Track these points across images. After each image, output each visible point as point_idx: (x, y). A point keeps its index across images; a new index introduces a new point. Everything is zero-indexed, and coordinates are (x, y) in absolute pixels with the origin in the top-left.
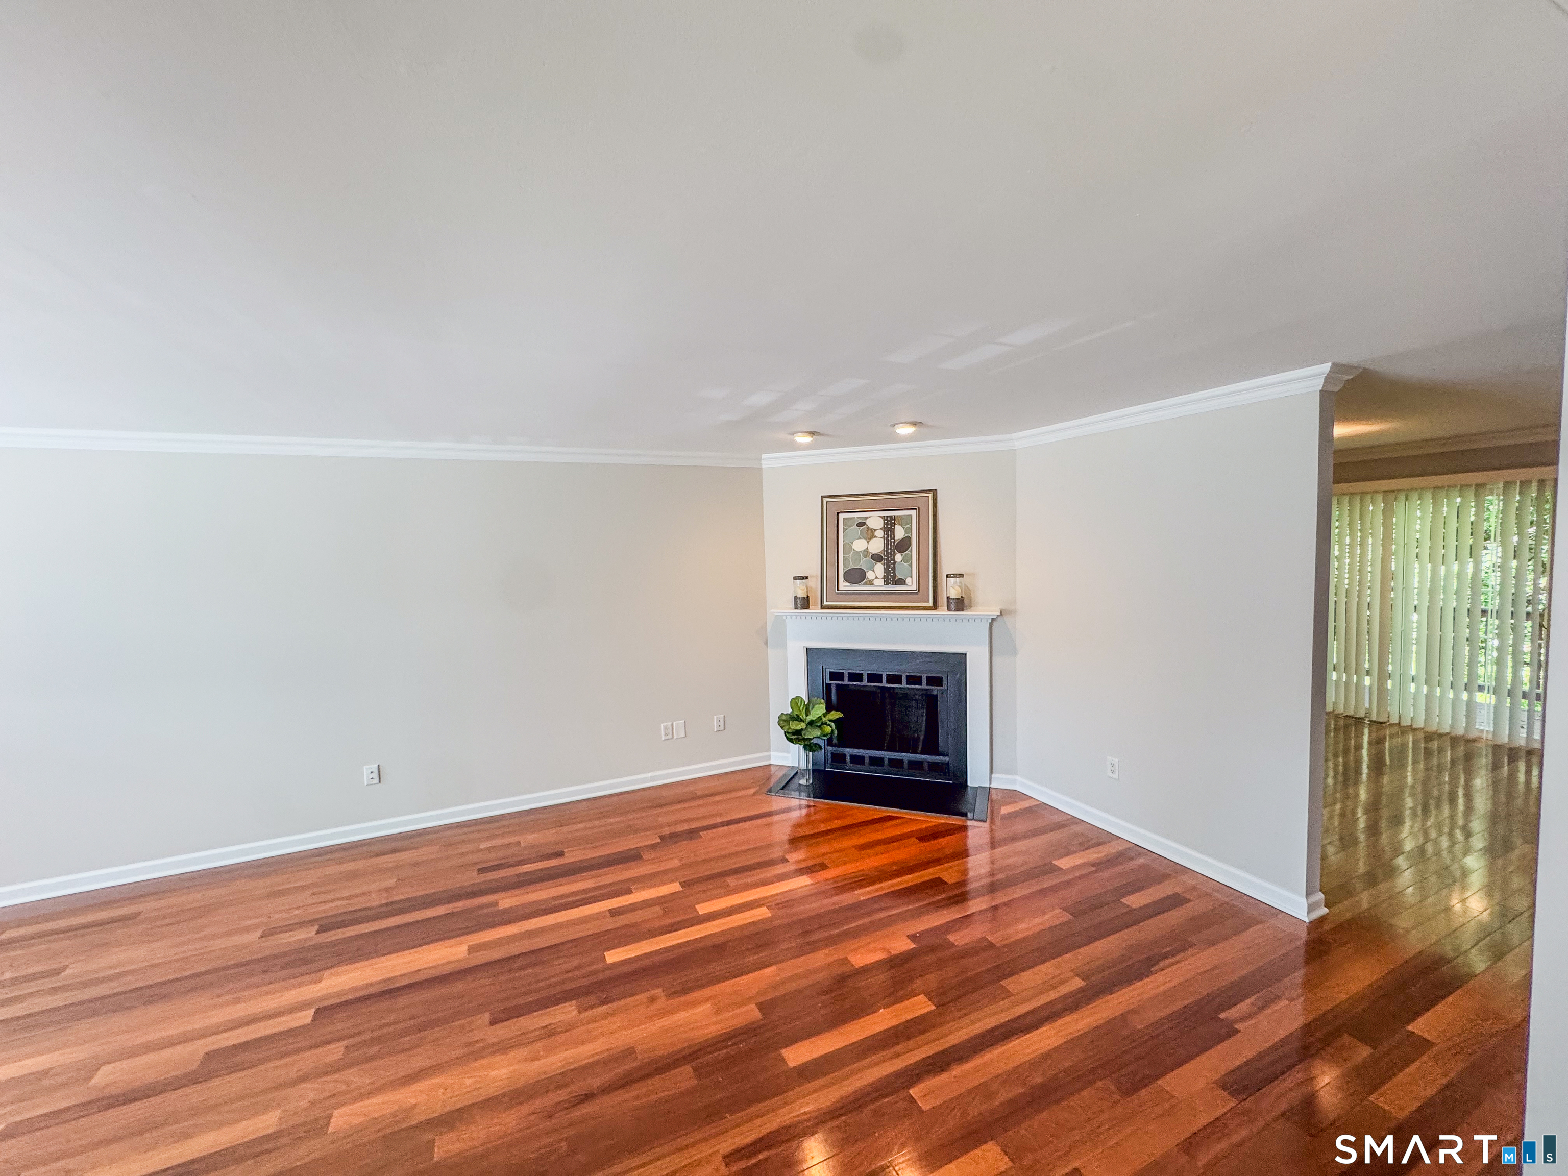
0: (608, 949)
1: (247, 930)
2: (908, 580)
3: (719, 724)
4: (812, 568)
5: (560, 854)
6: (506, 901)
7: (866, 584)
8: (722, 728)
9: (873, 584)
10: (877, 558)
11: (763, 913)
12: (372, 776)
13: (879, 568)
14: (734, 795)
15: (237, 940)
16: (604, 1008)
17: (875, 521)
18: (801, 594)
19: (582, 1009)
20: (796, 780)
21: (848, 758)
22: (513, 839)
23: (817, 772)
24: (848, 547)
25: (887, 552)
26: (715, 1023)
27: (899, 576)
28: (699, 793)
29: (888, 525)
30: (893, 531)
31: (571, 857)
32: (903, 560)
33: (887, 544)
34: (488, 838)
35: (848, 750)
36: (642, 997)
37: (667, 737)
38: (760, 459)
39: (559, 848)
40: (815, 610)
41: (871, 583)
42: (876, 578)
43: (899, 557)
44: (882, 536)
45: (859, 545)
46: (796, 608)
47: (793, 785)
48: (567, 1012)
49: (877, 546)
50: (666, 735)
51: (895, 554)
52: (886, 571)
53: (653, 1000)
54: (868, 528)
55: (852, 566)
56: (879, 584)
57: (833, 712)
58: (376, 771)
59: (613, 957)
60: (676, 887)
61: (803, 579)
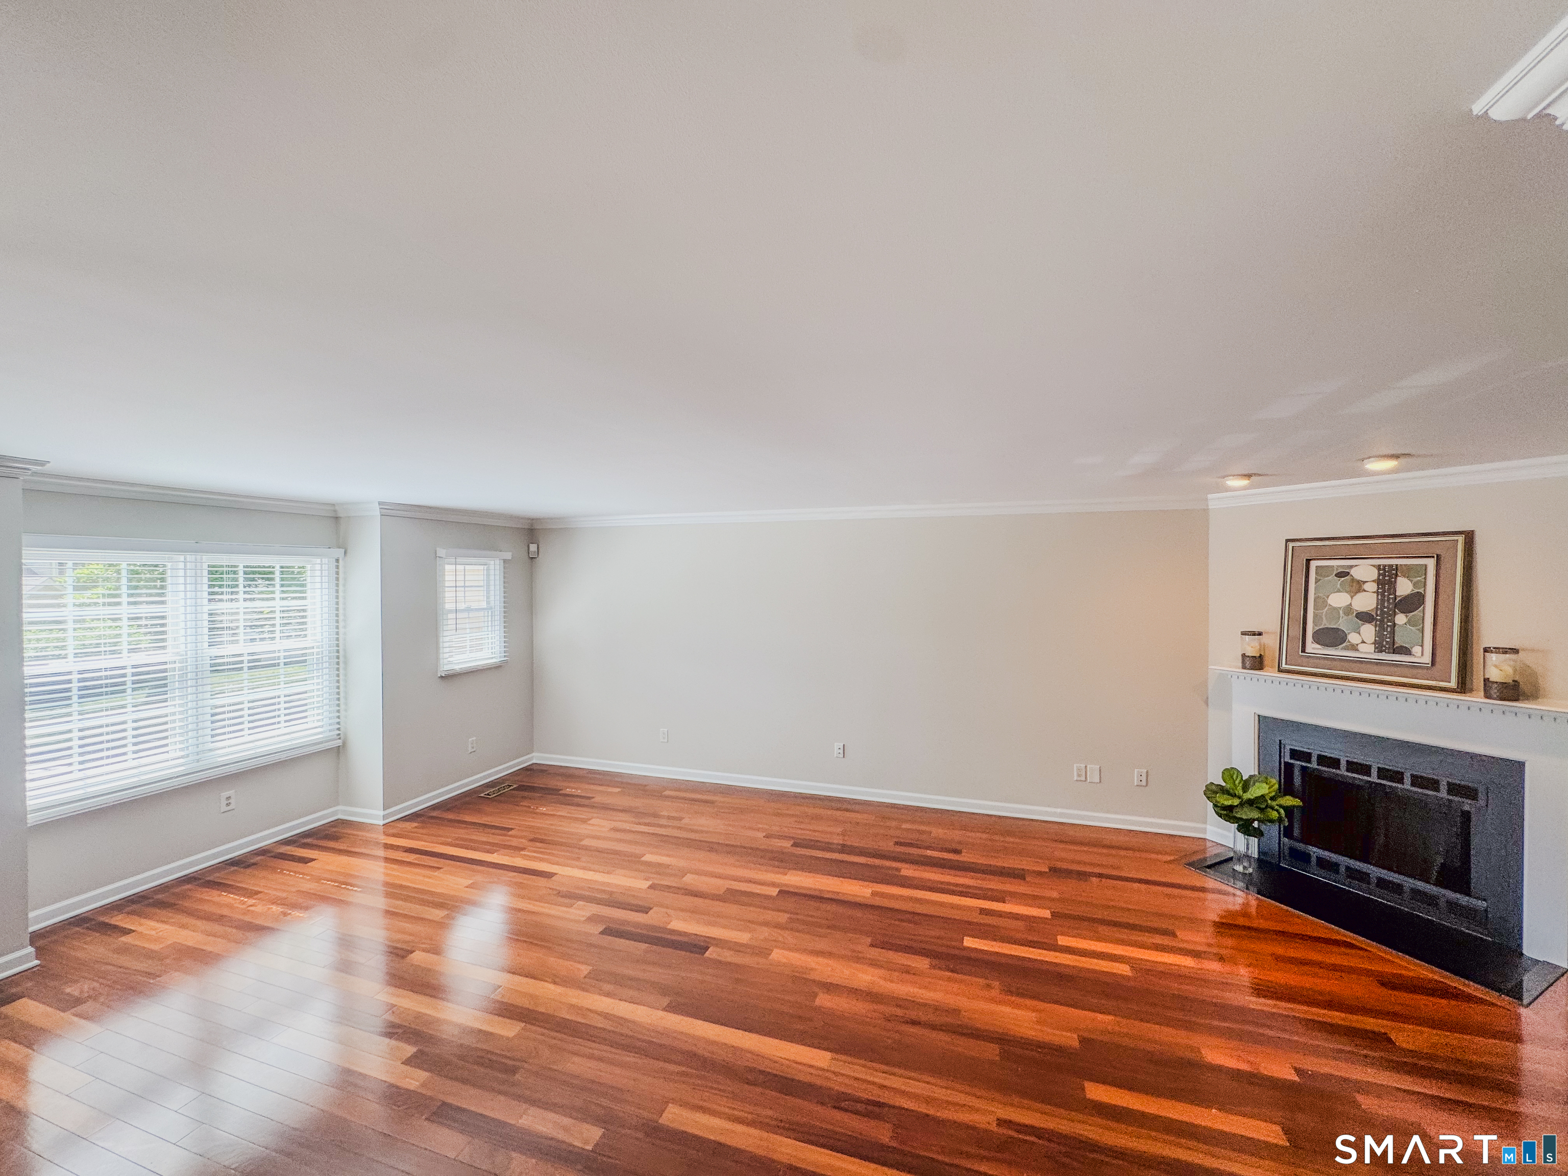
0: (968, 936)
1: (758, 830)
2: (1417, 650)
3: (1141, 778)
4: (1269, 620)
5: (957, 852)
6: (908, 871)
7: (1346, 648)
8: (1144, 783)
9: (1357, 650)
10: (1365, 617)
11: (1124, 969)
12: (840, 751)
13: (1369, 631)
14: (1144, 855)
15: (751, 833)
16: (950, 974)
17: (1365, 571)
18: (1252, 652)
19: (933, 967)
20: (1230, 865)
21: (1314, 859)
22: (927, 828)
23: (1263, 862)
24: (1321, 602)
25: (1382, 610)
26: (1036, 1030)
27: (1399, 642)
28: (1105, 842)
29: (1384, 576)
30: (1392, 585)
31: (965, 857)
32: (1409, 622)
33: (1383, 601)
34: (913, 822)
35: (1315, 849)
36: (982, 981)
37: (1079, 779)
38: (1207, 500)
39: (959, 847)
40: (1270, 673)
41: (1354, 648)
42: (1363, 642)
43: (1401, 619)
44: (1375, 590)
45: (1339, 600)
46: (1244, 667)
47: (1226, 867)
48: (921, 963)
49: (1367, 601)
50: (1079, 775)
51: (1395, 614)
52: (1379, 634)
53: (989, 986)
54: (1353, 580)
55: (1325, 624)
56: (1367, 650)
57: (1288, 797)
58: (842, 748)
59: (969, 942)
60: (1047, 914)
61: (1254, 635)
